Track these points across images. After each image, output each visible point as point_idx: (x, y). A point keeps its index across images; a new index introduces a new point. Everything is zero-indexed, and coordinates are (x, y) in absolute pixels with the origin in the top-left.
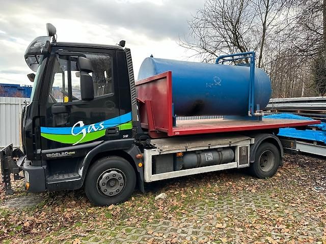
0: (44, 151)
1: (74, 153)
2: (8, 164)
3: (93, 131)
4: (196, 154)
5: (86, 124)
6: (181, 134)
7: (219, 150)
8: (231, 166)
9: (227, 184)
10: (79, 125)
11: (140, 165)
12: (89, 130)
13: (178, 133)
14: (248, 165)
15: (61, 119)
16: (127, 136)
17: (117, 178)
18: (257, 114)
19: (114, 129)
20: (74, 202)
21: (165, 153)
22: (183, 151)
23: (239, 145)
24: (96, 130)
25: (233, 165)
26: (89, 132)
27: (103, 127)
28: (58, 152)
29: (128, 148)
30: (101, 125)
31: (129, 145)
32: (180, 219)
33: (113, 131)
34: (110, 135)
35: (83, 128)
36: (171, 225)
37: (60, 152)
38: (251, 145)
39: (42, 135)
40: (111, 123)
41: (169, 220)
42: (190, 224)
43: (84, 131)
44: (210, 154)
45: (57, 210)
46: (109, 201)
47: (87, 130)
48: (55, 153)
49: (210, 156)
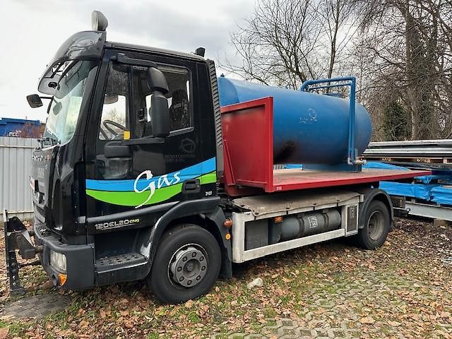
0: (91, 220)
1: (137, 220)
2: (16, 243)
3: (165, 186)
4: (297, 218)
5: (155, 175)
6: (284, 190)
7: (324, 212)
8: (338, 233)
9: (333, 260)
10: (145, 176)
11: (228, 237)
12: (159, 183)
13: (280, 189)
14: (356, 232)
15: (119, 166)
16: (210, 193)
17: (197, 258)
18: (358, 161)
19: (194, 182)
20: (125, 301)
21: (261, 218)
22: (283, 214)
23: (348, 204)
24: (168, 184)
25: (341, 233)
26: (159, 187)
27: (178, 179)
28: (114, 220)
29: (210, 211)
30: (176, 176)
31: (212, 207)
32: (304, 316)
33: (193, 186)
34: (188, 192)
35: (151, 180)
36: (297, 326)
37: (117, 220)
38: (360, 203)
39: (88, 192)
40: (190, 173)
41: (287, 317)
42: (322, 321)
43: (152, 185)
44: (314, 218)
45: (103, 315)
46: (186, 295)
47: (156, 185)
48: (109, 221)
49: (314, 221)
